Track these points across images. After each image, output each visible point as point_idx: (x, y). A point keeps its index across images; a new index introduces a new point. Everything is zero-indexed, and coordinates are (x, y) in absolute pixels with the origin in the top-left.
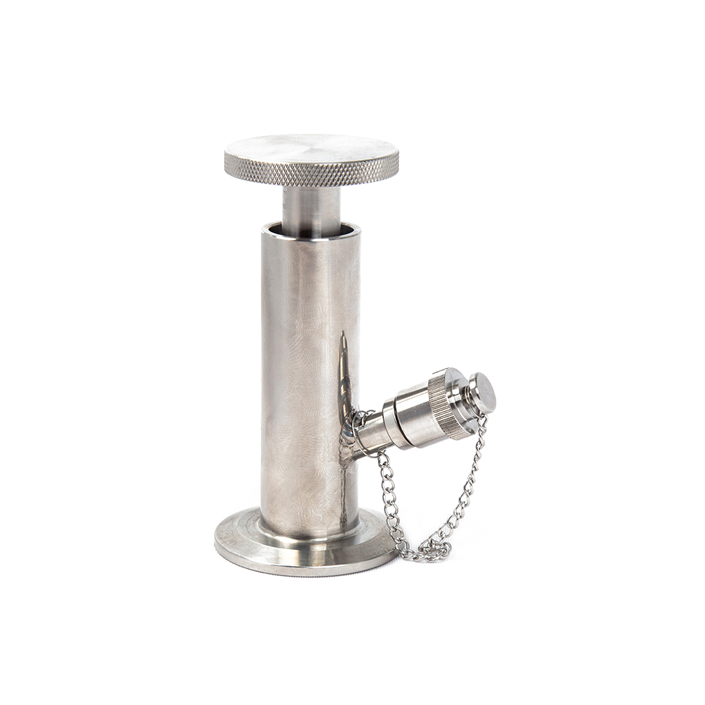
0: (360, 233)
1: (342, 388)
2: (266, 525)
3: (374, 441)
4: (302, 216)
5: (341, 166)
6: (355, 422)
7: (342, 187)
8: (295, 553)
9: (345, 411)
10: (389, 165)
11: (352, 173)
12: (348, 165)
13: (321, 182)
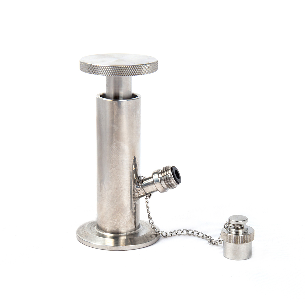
0: (141, 97)
1: (134, 167)
2: (99, 228)
3: (149, 189)
4: (115, 90)
5: (131, 67)
6: (140, 181)
7: (133, 76)
8: (112, 240)
9: (135, 177)
10: (153, 67)
11: (138, 70)
12: (134, 66)
13: (124, 74)
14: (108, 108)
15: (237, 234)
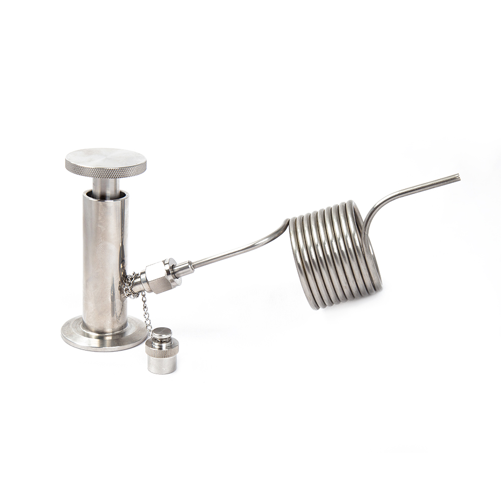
0: (129, 196)
1: (121, 265)
3: (136, 289)
7: (120, 179)
8: (98, 340)
10: (141, 168)
11: (126, 172)
14: (94, 208)
15: (161, 348)
